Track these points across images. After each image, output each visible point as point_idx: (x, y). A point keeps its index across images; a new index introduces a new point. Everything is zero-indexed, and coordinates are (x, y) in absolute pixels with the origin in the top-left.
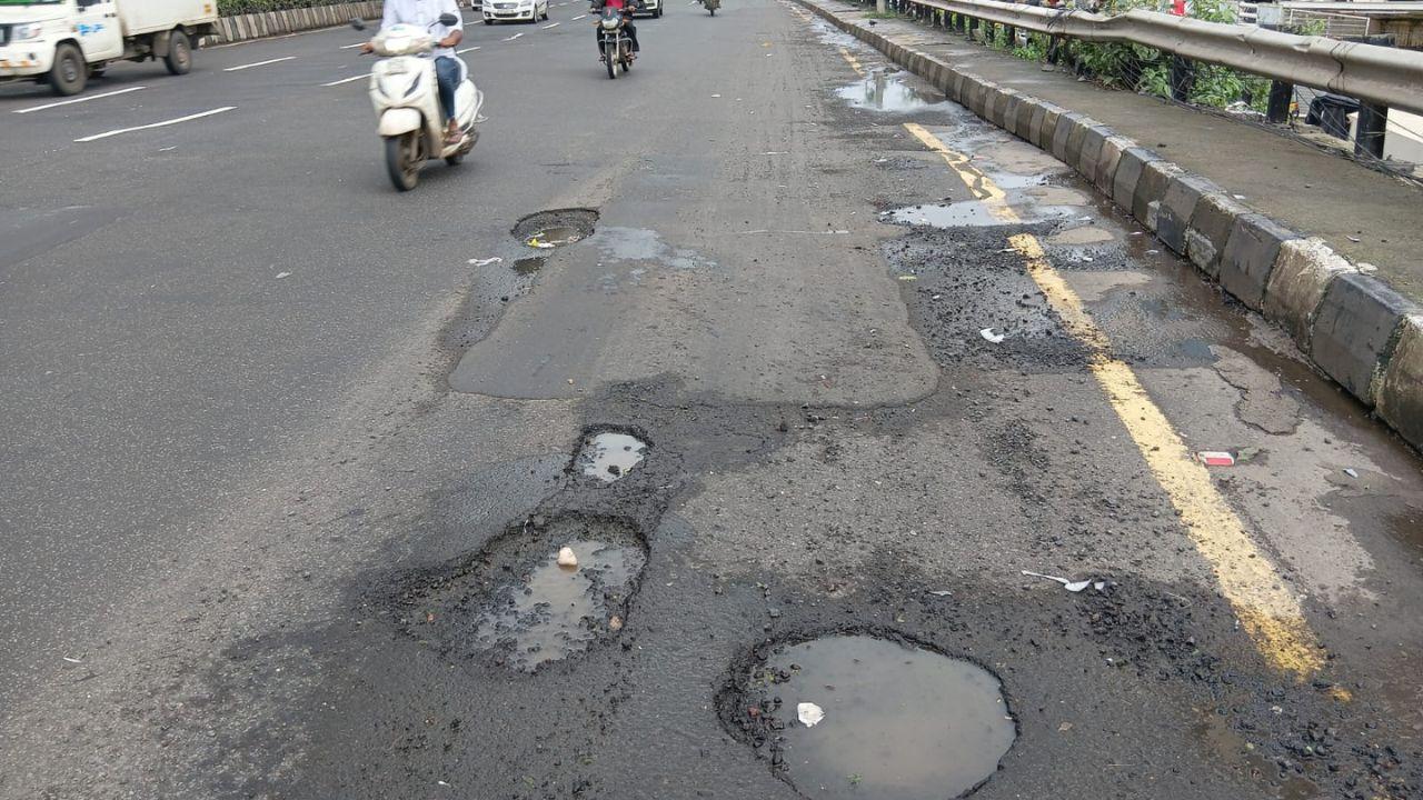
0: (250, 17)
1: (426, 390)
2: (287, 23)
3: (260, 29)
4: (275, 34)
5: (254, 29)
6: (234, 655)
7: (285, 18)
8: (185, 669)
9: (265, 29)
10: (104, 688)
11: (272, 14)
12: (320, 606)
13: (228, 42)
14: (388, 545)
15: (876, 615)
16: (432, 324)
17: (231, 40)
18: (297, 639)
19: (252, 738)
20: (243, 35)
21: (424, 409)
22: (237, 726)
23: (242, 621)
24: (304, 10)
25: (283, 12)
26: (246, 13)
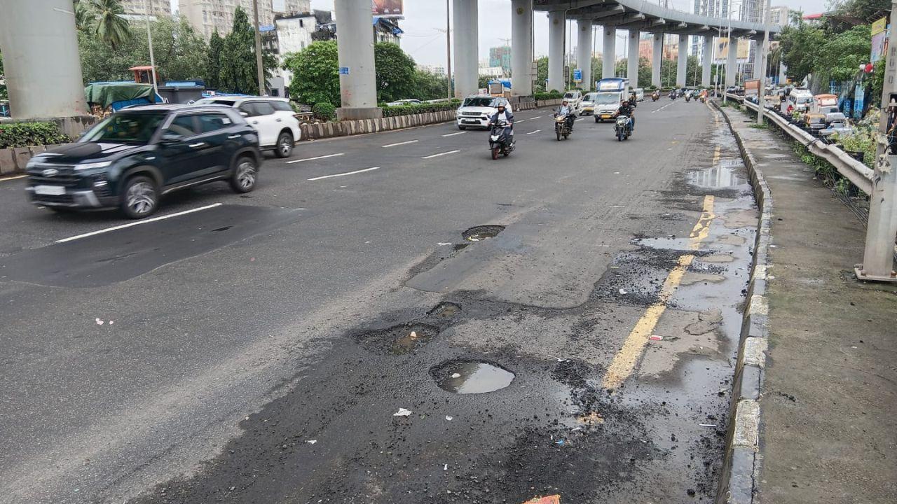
0: (403, 117)
1: (397, 284)
2: (421, 120)
3: (407, 123)
4: (414, 126)
5: (404, 122)
6: (312, 341)
7: (421, 118)
8: (299, 342)
9: (409, 123)
10: (279, 342)
11: (414, 116)
12: (338, 334)
13: (390, 130)
14: (363, 324)
15: (494, 359)
16: (410, 265)
17: (392, 128)
18: (329, 340)
19: (310, 356)
20: (398, 126)
21: (393, 290)
22: (307, 354)
23: (317, 334)
24: (431, 114)
25: (420, 115)
26: (401, 115)
